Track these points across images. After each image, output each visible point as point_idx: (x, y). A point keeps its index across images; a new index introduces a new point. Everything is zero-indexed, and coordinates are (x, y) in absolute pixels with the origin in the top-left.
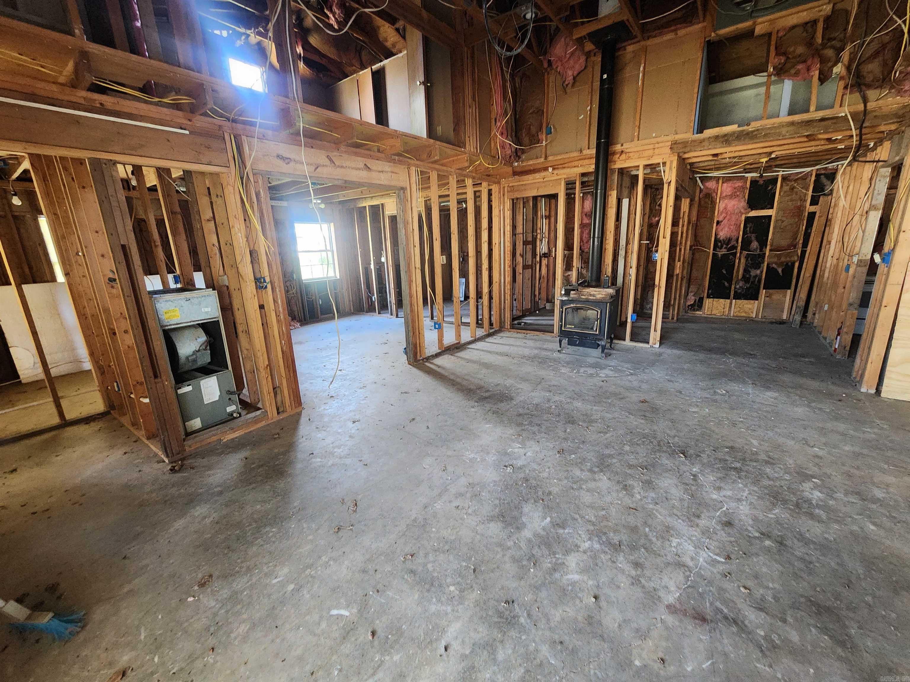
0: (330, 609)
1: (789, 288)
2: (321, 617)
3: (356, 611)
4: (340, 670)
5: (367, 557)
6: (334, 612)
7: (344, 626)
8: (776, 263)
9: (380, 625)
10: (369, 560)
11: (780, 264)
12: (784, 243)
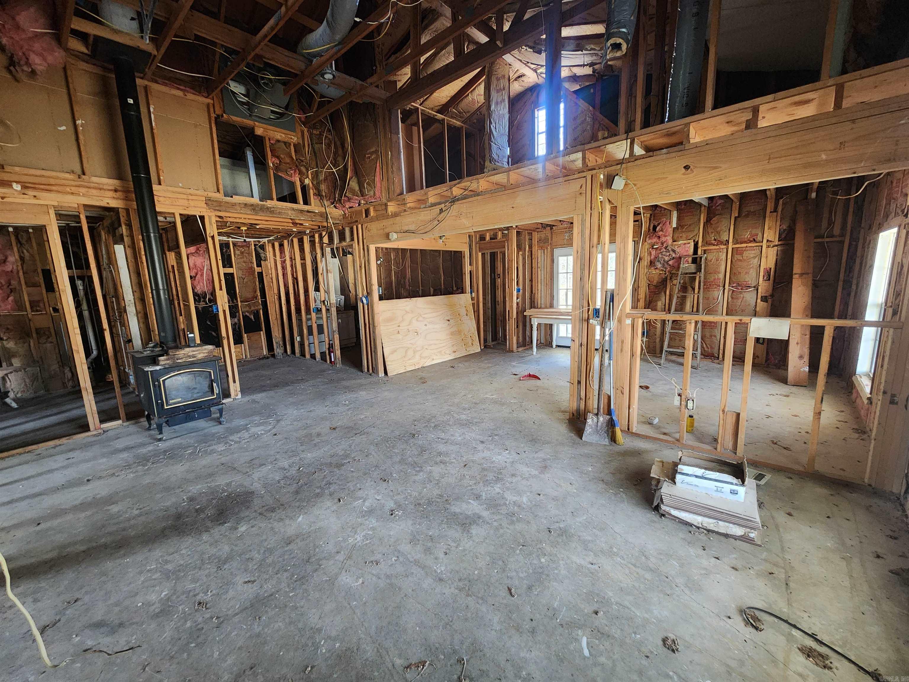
0: (585, 658)
1: (261, 330)
2: (595, 665)
3: (580, 631)
4: (635, 633)
5: (513, 631)
6: (586, 652)
7: (597, 639)
8: (248, 312)
9: (588, 609)
10: (518, 628)
11: (251, 312)
12: (249, 295)
